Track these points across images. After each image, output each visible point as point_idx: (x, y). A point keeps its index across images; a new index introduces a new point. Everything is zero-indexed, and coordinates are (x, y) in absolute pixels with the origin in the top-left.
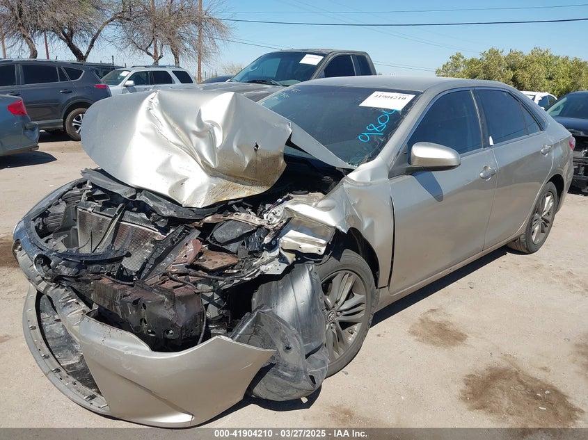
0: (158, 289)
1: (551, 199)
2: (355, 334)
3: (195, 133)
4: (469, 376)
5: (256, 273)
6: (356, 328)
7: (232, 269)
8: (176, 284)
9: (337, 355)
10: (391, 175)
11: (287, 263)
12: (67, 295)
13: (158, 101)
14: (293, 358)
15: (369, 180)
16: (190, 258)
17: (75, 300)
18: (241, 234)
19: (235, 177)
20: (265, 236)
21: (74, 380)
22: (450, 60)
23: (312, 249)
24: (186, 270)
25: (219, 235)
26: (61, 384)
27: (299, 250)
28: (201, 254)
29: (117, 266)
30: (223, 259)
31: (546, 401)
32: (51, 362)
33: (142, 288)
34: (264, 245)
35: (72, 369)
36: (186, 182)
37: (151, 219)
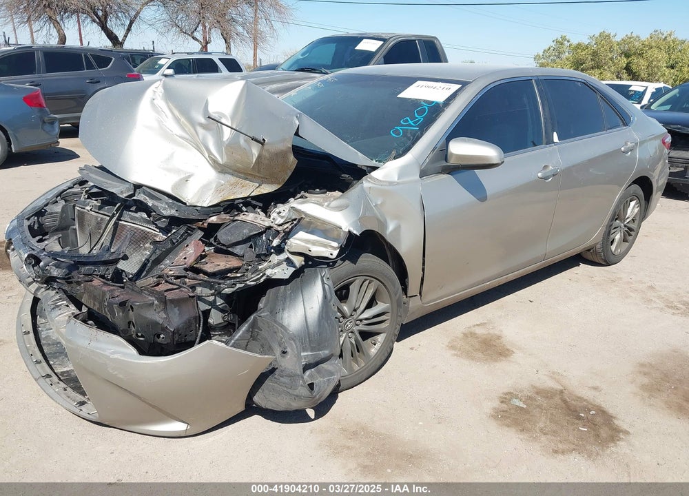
0: (148, 291)
1: (636, 204)
2: (378, 346)
3: (201, 125)
4: (506, 394)
5: (262, 277)
6: (380, 339)
7: (237, 272)
8: (171, 286)
9: (356, 367)
10: (423, 174)
11: (295, 267)
12: (58, 297)
13: (163, 91)
14: (290, 363)
15: (395, 179)
16: (190, 261)
17: (65, 302)
18: (247, 236)
19: (245, 174)
20: (274, 238)
21: (65, 386)
22: (553, 44)
23: (323, 252)
24: (184, 273)
25: (223, 236)
26: (51, 390)
27: (308, 253)
28: (202, 257)
29: (112, 269)
30: (227, 261)
31: (590, 423)
32: (42, 367)
33: (133, 290)
34: (273, 248)
35: (66, 376)
36: (191, 179)
37: (151, 219)
